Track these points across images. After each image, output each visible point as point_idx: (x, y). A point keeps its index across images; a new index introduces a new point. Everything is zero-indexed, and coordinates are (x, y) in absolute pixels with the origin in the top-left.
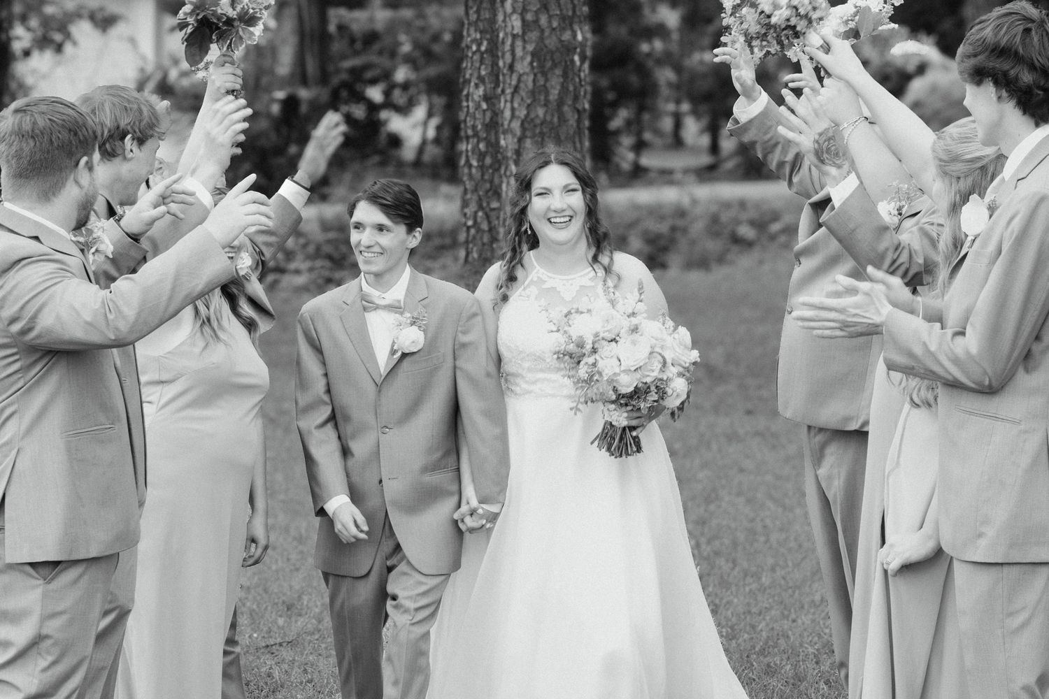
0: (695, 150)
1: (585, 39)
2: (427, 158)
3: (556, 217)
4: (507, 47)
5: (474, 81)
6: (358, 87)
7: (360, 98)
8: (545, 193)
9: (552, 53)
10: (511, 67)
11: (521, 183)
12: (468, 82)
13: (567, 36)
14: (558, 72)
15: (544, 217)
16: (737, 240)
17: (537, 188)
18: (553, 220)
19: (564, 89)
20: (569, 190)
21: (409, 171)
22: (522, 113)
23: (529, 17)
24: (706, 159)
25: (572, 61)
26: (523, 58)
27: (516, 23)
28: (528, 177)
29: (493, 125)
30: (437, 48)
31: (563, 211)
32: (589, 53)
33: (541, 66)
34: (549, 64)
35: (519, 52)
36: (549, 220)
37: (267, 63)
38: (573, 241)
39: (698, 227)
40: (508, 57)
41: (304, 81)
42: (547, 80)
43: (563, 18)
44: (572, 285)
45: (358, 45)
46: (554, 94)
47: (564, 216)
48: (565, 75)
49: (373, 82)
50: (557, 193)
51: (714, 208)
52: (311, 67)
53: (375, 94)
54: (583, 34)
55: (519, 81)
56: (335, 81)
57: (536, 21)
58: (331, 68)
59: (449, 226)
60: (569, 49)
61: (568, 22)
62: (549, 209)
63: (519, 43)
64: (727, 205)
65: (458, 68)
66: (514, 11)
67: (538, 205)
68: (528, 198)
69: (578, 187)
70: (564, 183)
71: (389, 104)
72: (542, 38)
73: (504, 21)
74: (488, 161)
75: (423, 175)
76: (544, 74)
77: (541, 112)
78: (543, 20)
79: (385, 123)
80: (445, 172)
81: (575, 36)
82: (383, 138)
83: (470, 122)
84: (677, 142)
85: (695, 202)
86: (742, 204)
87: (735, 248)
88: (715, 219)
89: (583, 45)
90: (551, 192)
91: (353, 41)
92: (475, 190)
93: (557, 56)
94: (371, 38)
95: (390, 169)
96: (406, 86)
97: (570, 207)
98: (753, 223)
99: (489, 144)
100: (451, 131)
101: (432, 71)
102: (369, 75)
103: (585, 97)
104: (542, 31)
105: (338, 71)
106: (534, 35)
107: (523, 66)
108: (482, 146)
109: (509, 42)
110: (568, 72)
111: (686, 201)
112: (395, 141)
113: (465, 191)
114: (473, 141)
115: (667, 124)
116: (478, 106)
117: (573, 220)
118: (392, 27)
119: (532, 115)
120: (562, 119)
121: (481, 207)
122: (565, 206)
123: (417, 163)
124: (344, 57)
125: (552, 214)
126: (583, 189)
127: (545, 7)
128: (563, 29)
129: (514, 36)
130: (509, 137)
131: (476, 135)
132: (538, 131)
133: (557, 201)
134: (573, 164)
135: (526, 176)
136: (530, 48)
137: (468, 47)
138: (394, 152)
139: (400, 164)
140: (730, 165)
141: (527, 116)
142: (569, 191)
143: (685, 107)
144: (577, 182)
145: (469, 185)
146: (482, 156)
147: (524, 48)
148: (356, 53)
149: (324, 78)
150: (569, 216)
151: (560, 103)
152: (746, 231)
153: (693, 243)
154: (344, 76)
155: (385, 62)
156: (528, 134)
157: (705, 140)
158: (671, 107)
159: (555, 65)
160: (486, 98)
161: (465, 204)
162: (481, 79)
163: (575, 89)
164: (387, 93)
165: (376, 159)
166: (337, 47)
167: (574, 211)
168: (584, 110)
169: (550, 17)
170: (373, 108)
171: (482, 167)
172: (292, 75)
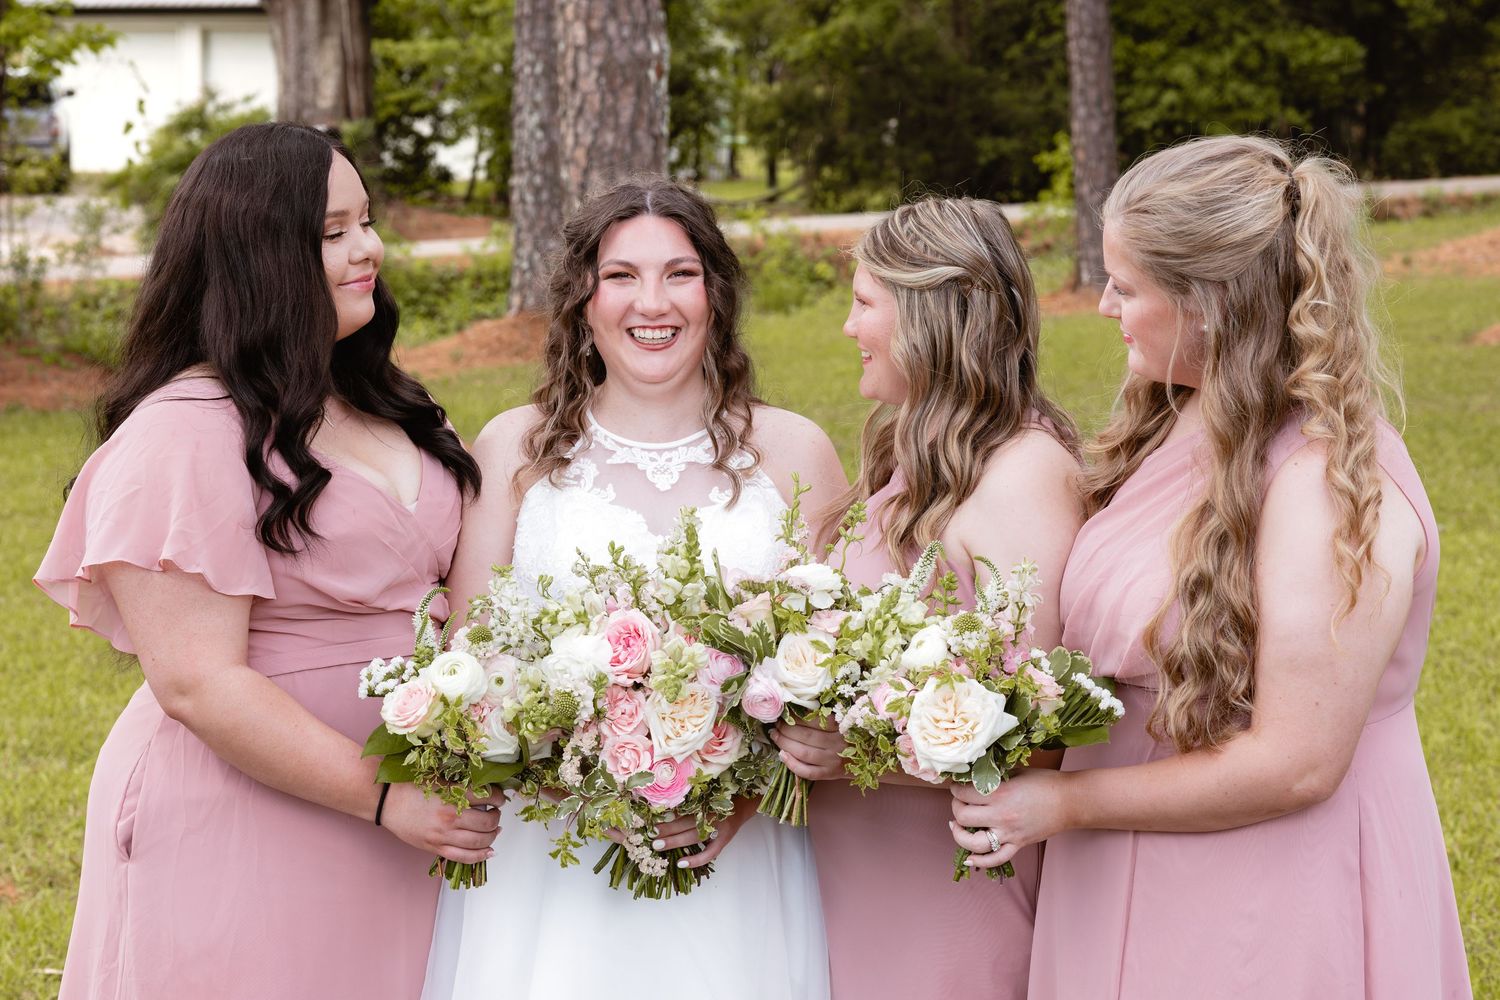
0: (751, 182)
1: (662, 51)
2: (478, 193)
3: (644, 327)
4: (569, 60)
5: (527, 108)
6: (406, 120)
7: (407, 131)
8: (626, 273)
9: (622, 67)
10: (574, 85)
11: (577, 250)
12: (520, 109)
13: (640, 47)
14: (631, 89)
15: (619, 325)
16: (815, 279)
17: (610, 263)
18: (637, 333)
19: (638, 111)
20: (676, 272)
21: (461, 206)
22: (587, 139)
23: (595, 24)
24: (766, 192)
25: (647, 78)
26: (587, 74)
27: (579, 33)
28: (593, 237)
29: (552, 155)
30: (487, 78)
31: (663, 315)
32: (666, 66)
33: (610, 82)
34: (619, 81)
35: (583, 66)
36: (630, 331)
37: (308, 96)
38: (676, 380)
39: (772, 264)
40: (570, 73)
41: (348, 114)
42: (617, 99)
43: (635, 26)
44: (670, 460)
45: (406, 77)
46: (626, 115)
47: (662, 327)
48: (639, 93)
49: (421, 115)
50: (650, 276)
51: (788, 244)
52: (356, 99)
53: (424, 127)
54: (658, 45)
55: (584, 101)
56: (382, 115)
57: (603, 30)
58: (378, 102)
59: (501, 267)
60: (643, 62)
61: (642, 30)
62: (630, 309)
63: (583, 57)
64: (801, 240)
65: (509, 97)
66: (577, 17)
67: (611, 296)
68: (590, 281)
69: (697, 266)
70: (669, 256)
71: (437, 137)
72: (610, 51)
73: (565, 30)
74: (545, 196)
75: (474, 211)
76: (614, 92)
77: (609, 138)
78: (612, 28)
79: (433, 156)
80: (498, 208)
81: (649, 46)
82: (431, 173)
83: (524, 152)
84: (733, 174)
85: (767, 237)
86: (818, 239)
87: (813, 288)
88: (789, 256)
89: (659, 57)
90: (638, 275)
91: (400, 73)
92: (531, 228)
93: (629, 72)
94: (418, 71)
95: (440, 205)
96: (455, 117)
97: (675, 308)
98: (830, 260)
99: (545, 177)
100: (503, 165)
101: (481, 102)
102: (416, 107)
103: (662, 118)
104: (610, 41)
105: (385, 104)
106: (600, 46)
107: (588, 83)
108: (538, 180)
109: (570, 55)
110: (642, 89)
111: (758, 237)
112: (445, 176)
113: (519, 231)
114: (527, 174)
115: (723, 156)
116: (532, 135)
117: (682, 335)
118: (440, 59)
119: (600, 142)
120: (636, 147)
121: (536, 247)
122: (666, 307)
123: (468, 199)
124: (391, 90)
125: (635, 321)
126: (706, 274)
127: (613, 12)
128: (634, 38)
129: (577, 48)
130: (572, 168)
131: (531, 167)
132: (606, 160)
133: (647, 295)
134: (691, 218)
135: (589, 236)
136: (597, 61)
137: (521, 69)
138: (443, 187)
139: (451, 199)
140: (792, 196)
141: (594, 143)
142: (677, 274)
143: (742, 139)
144: (696, 257)
145: (524, 223)
146: (537, 191)
147: (589, 62)
148: (404, 85)
149: (369, 110)
150: (672, 327)
151: (633, 127)
152: (823, 269)
153: (767, 282)
154: (392, 110)
155: (433, 94)
156: (595, 164)
157: (763, 173)
158: (727, 139)
159: (626, 82)
160: (543, 126)
161: (519, 244)
162: (536, 106)
163: (651, 110)
164: (435, 127)
165: (427, 194)
166: (384, 79)
167: (686, 320)
168: (662, 135)
169: (620, 25)
170: (421, 142)
171: (538, 204)
172: (335, 108)
